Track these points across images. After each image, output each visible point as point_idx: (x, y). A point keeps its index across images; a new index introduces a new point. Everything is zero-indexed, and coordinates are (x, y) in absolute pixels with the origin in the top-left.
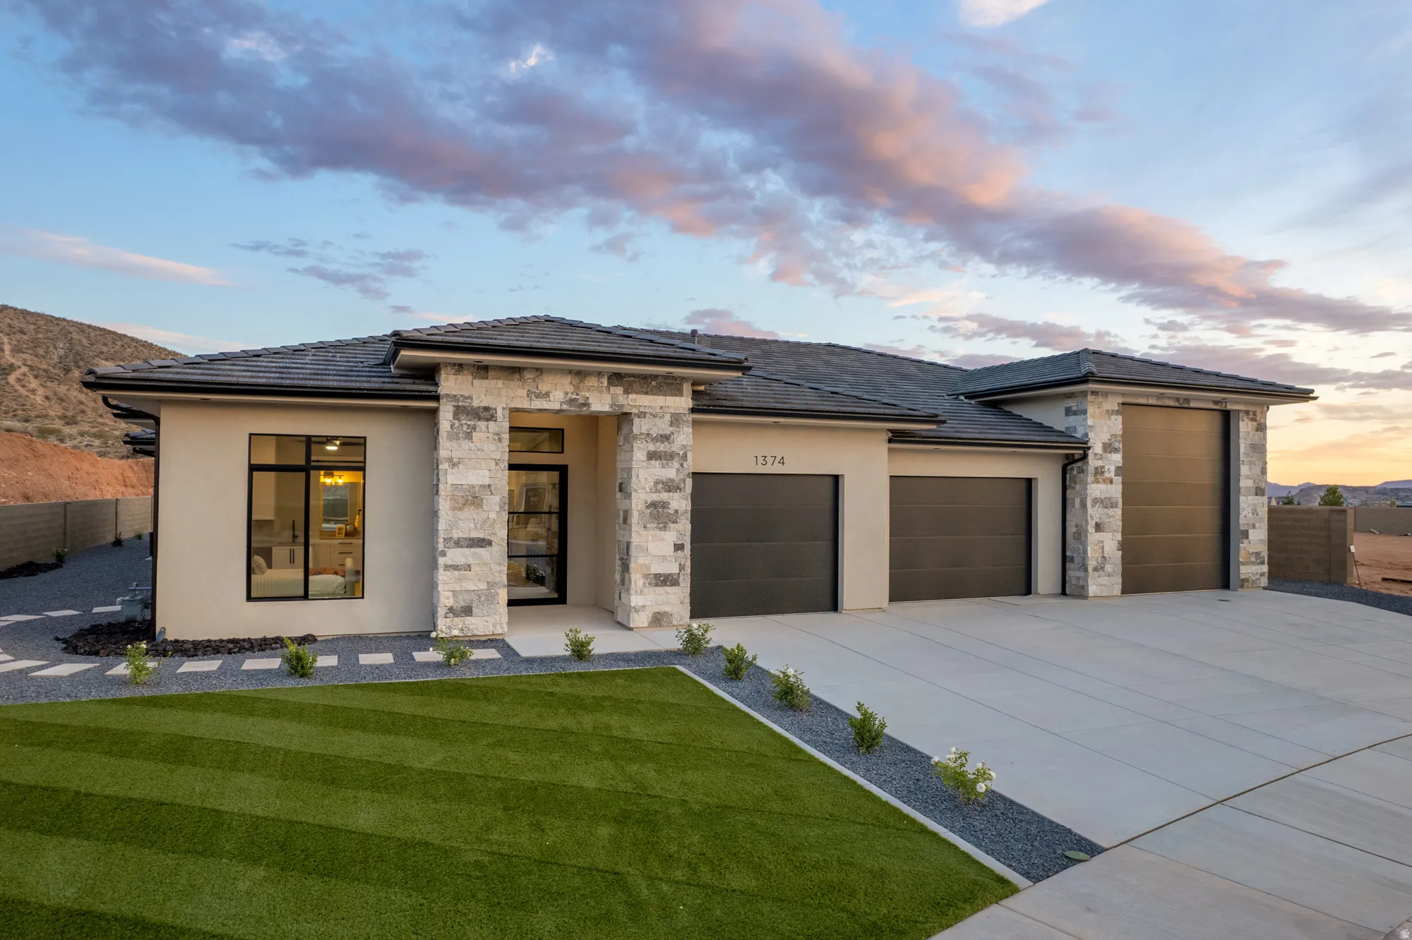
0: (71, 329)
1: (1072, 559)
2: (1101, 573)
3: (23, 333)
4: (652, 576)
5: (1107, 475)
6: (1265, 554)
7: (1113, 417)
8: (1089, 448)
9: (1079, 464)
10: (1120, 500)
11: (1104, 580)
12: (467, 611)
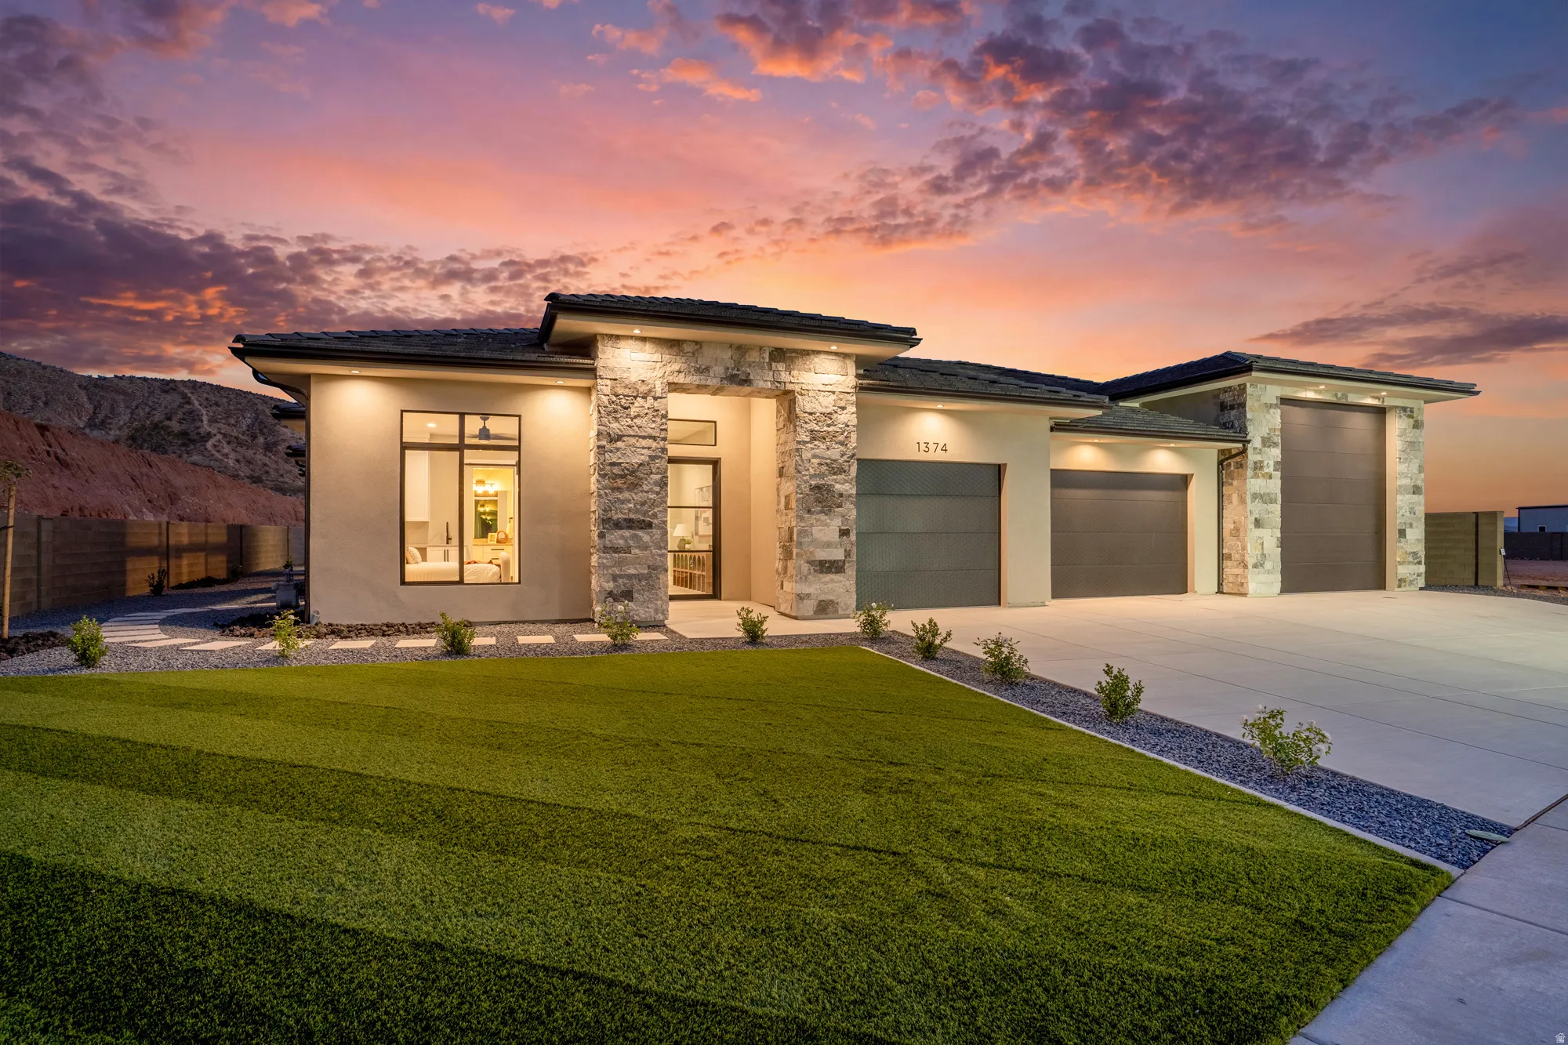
0: (256, 401)
1: (1229, 557)
2: (1261, 569)
3: (217, 404)
4: (817, 563)
5: (1266, 470)
6: (1422, 554)
7: (1271, 411)
8: (1249, 442)
9: (1238, 459)
10: (1279, 496)
11: (1263, 577)
12: (628, 595)
